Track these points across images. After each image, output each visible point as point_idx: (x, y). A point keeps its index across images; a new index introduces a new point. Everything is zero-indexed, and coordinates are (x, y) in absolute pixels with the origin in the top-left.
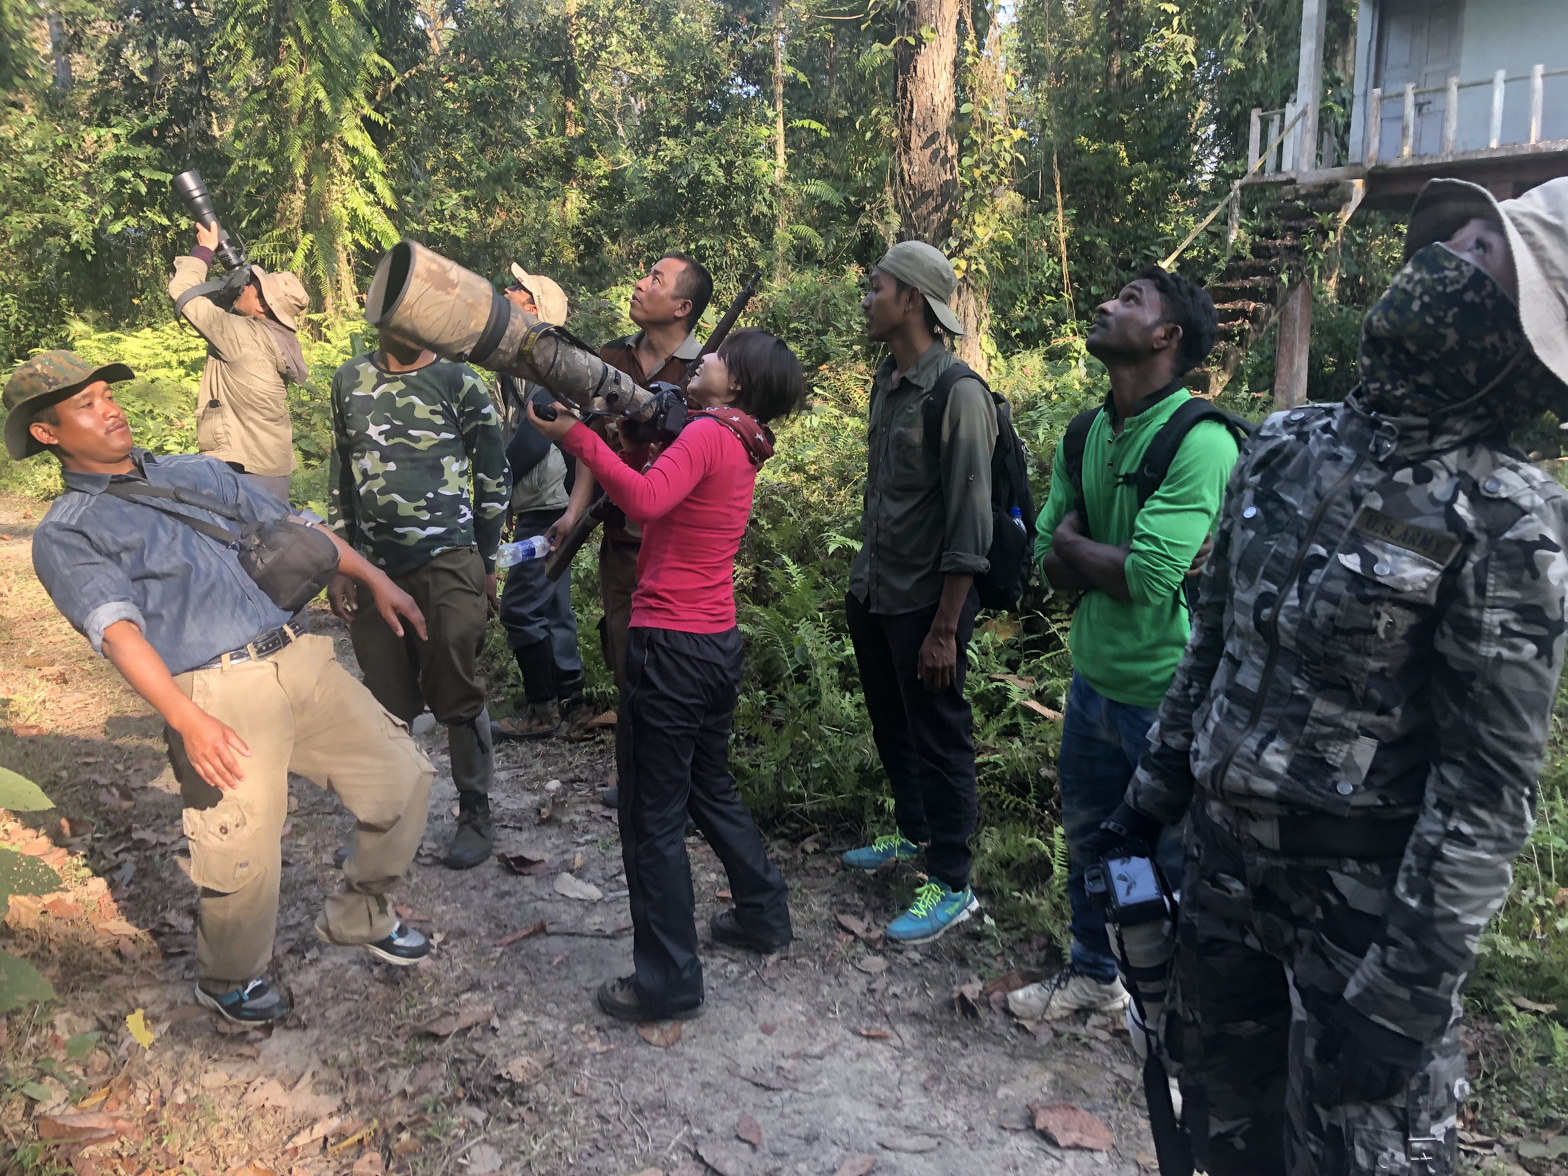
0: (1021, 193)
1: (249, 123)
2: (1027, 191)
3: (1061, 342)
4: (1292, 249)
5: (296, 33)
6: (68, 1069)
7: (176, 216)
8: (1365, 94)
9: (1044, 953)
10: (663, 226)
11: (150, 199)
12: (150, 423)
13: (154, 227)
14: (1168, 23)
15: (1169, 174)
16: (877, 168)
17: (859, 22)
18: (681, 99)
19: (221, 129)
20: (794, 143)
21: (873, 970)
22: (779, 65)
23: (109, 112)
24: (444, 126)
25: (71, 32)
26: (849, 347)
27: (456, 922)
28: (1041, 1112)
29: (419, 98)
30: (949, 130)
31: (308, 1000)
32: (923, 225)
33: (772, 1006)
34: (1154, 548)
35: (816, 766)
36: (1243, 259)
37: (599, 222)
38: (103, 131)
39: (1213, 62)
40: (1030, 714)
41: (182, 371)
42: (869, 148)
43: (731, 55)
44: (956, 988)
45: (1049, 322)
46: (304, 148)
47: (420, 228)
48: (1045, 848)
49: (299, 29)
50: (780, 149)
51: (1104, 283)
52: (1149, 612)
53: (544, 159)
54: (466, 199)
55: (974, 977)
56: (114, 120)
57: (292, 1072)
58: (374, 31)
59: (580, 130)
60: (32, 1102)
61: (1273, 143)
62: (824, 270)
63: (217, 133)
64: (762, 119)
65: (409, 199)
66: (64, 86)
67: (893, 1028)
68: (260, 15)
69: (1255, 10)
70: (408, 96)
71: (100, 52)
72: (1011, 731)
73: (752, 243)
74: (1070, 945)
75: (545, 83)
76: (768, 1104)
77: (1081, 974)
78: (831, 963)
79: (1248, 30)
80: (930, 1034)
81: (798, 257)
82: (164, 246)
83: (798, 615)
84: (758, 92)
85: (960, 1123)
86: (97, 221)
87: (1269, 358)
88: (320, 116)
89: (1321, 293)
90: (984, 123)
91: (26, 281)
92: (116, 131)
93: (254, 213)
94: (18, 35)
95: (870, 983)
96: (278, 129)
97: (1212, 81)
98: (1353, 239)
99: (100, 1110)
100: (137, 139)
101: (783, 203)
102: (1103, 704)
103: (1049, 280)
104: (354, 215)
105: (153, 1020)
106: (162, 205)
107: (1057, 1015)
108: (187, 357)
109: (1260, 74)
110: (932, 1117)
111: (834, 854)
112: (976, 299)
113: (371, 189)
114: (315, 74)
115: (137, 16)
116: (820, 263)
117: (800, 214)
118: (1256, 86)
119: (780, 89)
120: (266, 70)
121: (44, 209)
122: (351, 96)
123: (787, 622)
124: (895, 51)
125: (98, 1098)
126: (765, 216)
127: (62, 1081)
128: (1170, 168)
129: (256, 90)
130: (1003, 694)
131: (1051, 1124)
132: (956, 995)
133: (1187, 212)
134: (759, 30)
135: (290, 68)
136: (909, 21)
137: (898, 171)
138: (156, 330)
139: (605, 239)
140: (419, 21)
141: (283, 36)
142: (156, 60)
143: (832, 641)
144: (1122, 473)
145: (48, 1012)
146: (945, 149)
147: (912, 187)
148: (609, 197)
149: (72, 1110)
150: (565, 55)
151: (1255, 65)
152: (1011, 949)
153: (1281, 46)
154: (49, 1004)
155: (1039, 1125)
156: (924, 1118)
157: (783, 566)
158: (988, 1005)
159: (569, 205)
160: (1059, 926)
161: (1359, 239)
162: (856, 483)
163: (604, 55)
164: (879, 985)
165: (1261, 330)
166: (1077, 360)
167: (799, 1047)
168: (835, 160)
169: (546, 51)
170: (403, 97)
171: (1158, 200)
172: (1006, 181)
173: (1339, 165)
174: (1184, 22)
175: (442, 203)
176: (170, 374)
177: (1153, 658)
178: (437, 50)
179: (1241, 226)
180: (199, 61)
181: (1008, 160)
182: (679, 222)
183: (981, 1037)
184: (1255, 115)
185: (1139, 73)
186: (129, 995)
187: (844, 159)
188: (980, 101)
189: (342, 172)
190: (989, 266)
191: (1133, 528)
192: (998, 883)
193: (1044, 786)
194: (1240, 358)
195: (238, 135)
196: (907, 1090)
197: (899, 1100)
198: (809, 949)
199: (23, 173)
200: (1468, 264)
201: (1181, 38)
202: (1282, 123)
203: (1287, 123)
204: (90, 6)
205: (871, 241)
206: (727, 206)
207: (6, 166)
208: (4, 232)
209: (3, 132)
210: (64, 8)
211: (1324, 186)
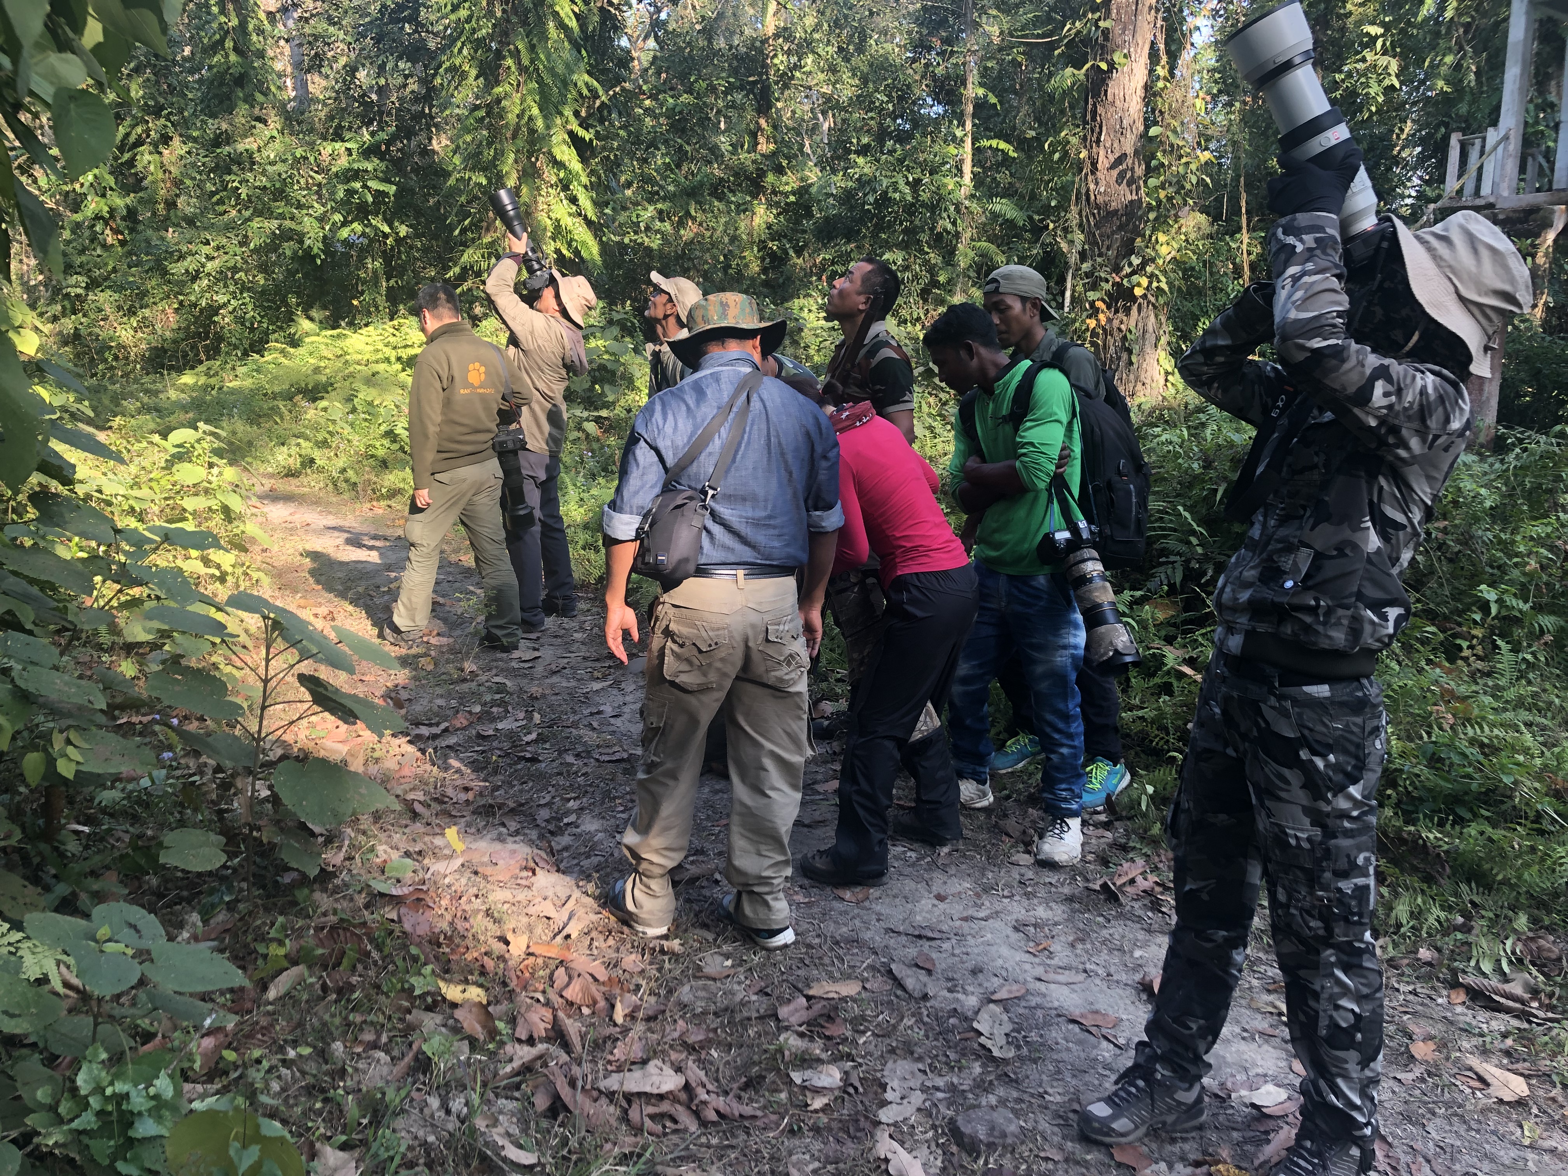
0: (1208, 214)
1: (467, 138)
2: (1213, 212)
5: (516, 55)
7: (397, 223)
10: (849, 242)
11: (374, 209)
13: (376, 234)
14: (1371, 45)
16: (1062, 187)
17: (1052, 46)
18: (872, 118)
19: (440, 144)
20: (980, 161)
22: (970, 86)
23: (343, 128)
24: (643, 143)
25: (312, 53)
29: (621, 115)
30: (1136, 153)
32: (1107, 243)
33: (945, 883)
37: (785, 236)
38: (338, 145)
40: (1181, 675)
41: (399, 366)
42: (1051, 168)
43: (922, 77)
46: (516, 161)
47: (616, 239)
49: (518, 51)
50: (967, 168)
53: (736, 175)
54: (660, 212)
56: (347, 135)
58: (584, 52)
59: (772, 147)
61: (1473, 167)
63: (437, 148)
64: (952, 139)
65: (607, 211)
66: (303, 103)
68: (485, 39)
69: (1465, 32)
70: (611, 113)
71: (338, 72)
73: (934, 257)
75: (739, 101)
78: (996, 858)
79: (1457, 52)
80: (1078, 911)
82: (384, 252)
84: (946, 112)
86: (327, 228)
88: (532, 131)
90: (1171, 146)
91: (262, 282)
92: (348, 145)
93: (467, 222)
94: (261, 54)
96: (493, 144)
97: (1416, 103)
98: (1561, 266)
100: (367, 152)
101: (967, 220)
104: (557, 226)
106: (384, 213)
108: (405, 354)
109: (1467, 97)
112: (1156, 316)
113: (573, 200)
114: (530, 93)
115: (372, 39)
117: (982, 232)
118: (1463, 108)
119: (970, 109)
120: (486, 90)
121: (282, 216)
122: (561, 114)
124: (1086, 75)
126: (948, 233)
129: (476, 108)
130: (1159, 660)
134: (953, 53)
135: (508, 88)
136: (1103, 47)
137: (1083, 191)
138: (375, 328)
139: (791, 253)
140: (624, 42)
141: (504, 58)
142: (387, 81)
146: (1132, 169)
147: (1098, 207)
148: (797, 212)
150: (760, 75)
151: (1462, 88)
153: (1488, 69)
159: (757, 220)
161: (1567, 267)
163: (797, 74)
168: (1021, 179)
169: (743, 70)
170: (605, 113)
172: (1191, 202)
173: (1543, 190)
174: (1388, 43)
175: (638, 216)
176: (389, 369)
178: (639, 69)
180: (425, 81)
181: (1194, 181)
182: (865, 236)
184: (1455, 140)
185: (1337, 94)
187: (1031, 179)
188: (1169, 125)
189: (549, 185)
190: (1169, 283)
195: (456, 150)
198: (976, 846)
199: (264, 182)
201: (1383, 61)
202: (1483, 147)
203: (1488, 148)
204: (331, 29)
205: (1054, 258)
206: (912, 222)
207: (249, 176)
208: (246, 236)
209: (248, 144)
210: (307, 30)
211: (1524, 211)
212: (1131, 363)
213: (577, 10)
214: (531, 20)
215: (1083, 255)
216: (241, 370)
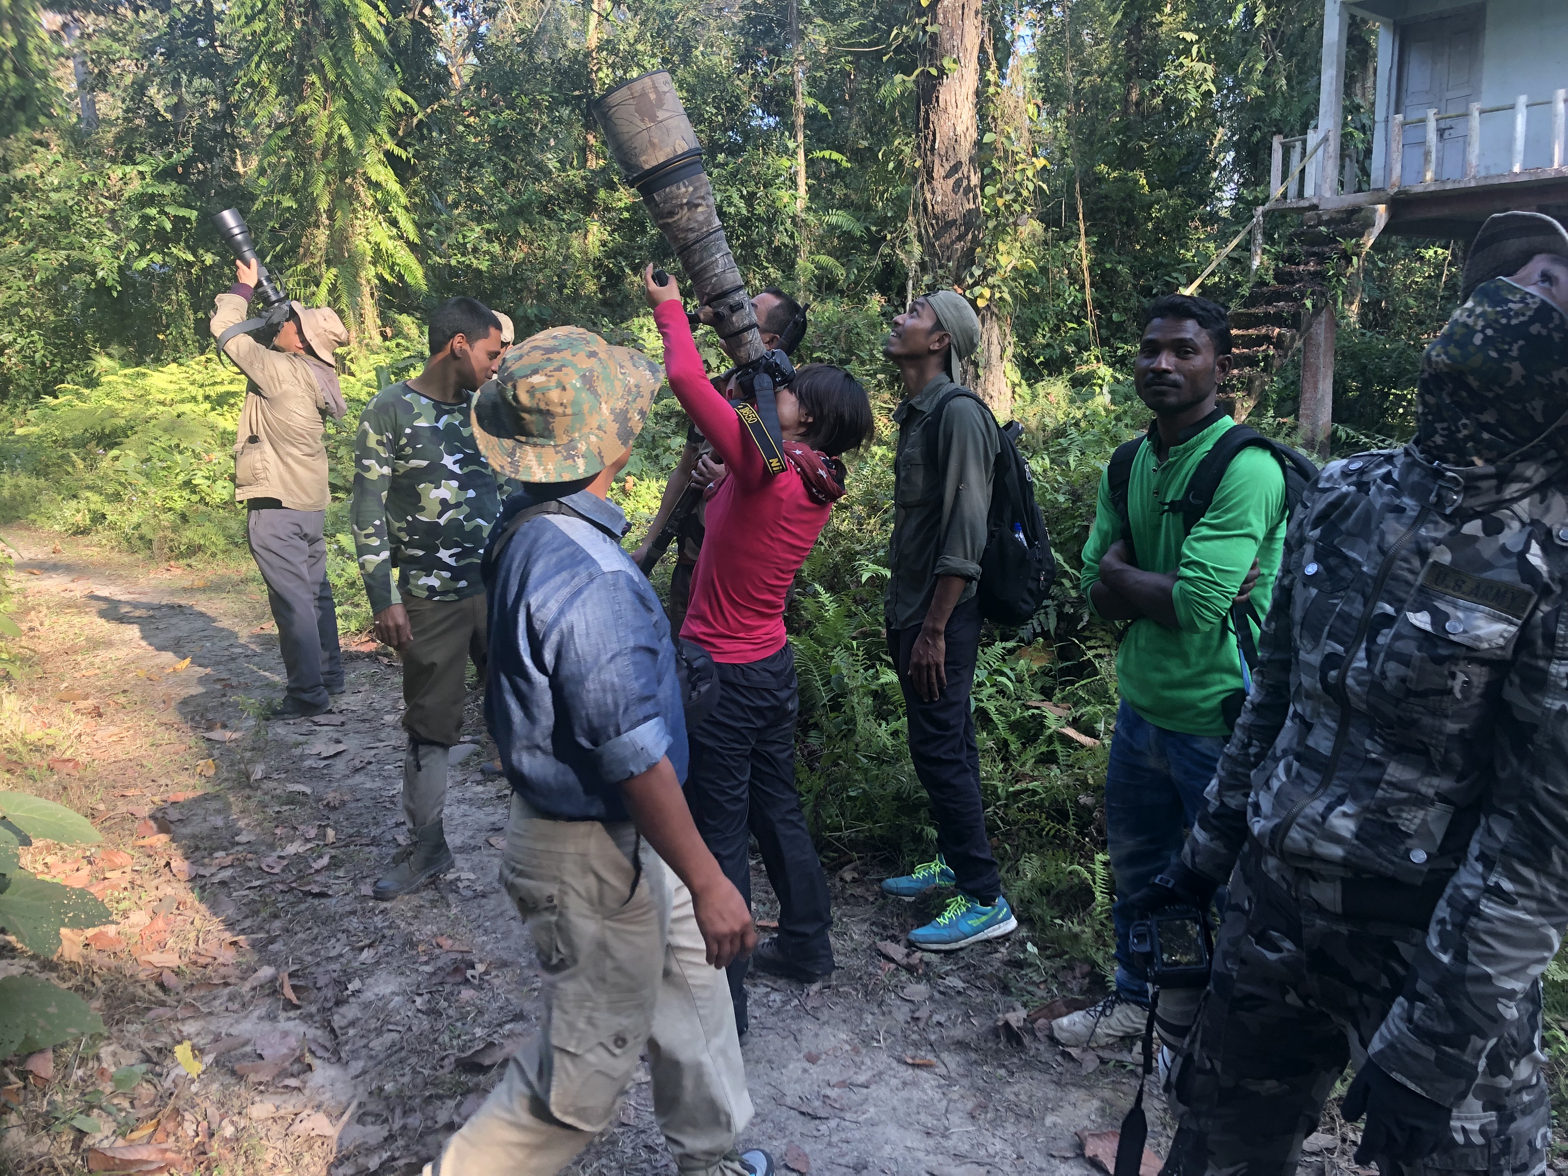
0: (1043, 221)
1: (273, 159)
2: (1049, 219)
3: (1085, 369)
4: (1315, 274)
5: (320, 70)
6: (116, 1101)
7: (201, 251)
8: (1387, 120)
9: (1087, 980)
11: (174, 237)
12: (178, 458)
13: (179, 263)
14: (1187, 52)
15: (1189, 201)
16: (898, 197)
17: (880, 54)
18: (702, 131)
19: (245, 166)
20: (814, 173)
21: (916, 999)
22: (799, 96)
23: (133, 149)
24: (466, 160)
25: (96, 71)
26: (873, 376)
27: (497, 953)
28: (1090, 1139)
29: (441, 132)
30: (971, 160)
31: (351, 1032)
32: (946, 254)
33: (817, 1035)
34: (1202, 575)
35: (852, 794)
36: (1267, 285)
37: (621, 254)
38: (128, 169)
39: (1231, 90)
40: (1067, 741)
41: (208, 406)
42: (887, 179)
43: (751, 88)
44: (1000, 1016)
45: (1071, 349)
46: (328, 183)
47: (442, 261)
48: (1088, 876)
49: (323, 66)
50: (802, 180)
51: (1125, 310)
52: (1197, 638)
53: (566, 192)
54: (488, 232)
55: (1018, 1005)
56: (139, 157)
57: (340, 1103)
58: (397, 67)
59: (601, 163)
60: (81, 1134)
61: (1295, 170)
62: (846, 300)
63: (241, 170)
64: (784, 151)
65: (431, 232)
66: (89, 124)
67: (937, 1057)
68: (285, 53)
69: (1273, 38)
70: (430, 131)
71: (125, 91)
72: (1048, 759)
73: (774, 273)
74: (1114, 973)
75: (565, 117)
76: (815, 1133)
77: (1127, 1001)
78: (874, 992)
79: (1266, 58)
80: (976, 1062)
81: (819, 286)
82: (189, 282)
83: (832, 643)
84: (777, 123)
85: (1008, 1152)
86: (122, 257)
87: (1293, 383)
88: (344, 152)
89: (1343, 318)
90: (1006, 151)
91: (52, 318)
92: (141, 168)
93: (278, 249)
94: (43, 75)
95: (913, 1012)
96: (302, 164)
97: (1230, 108)
98: (1374, 263)
99: (149, 1143)
100: (162, 176)
101: (805, 233)
102: (1152, 731)
103: (1070, 308)
104: (377, 250)
105: (198, 1052)
106: (186, 241)
107: (1103, 1041)
108: (212, 392)
109: (1280, 101)
110: (980, 1145)
111: (872, 882)
112: (1000, 327)
113: (394, 223)
114: (338, 110)
115: (161, 54)
116: (842, 292)
117: (820, 245)
118: (1276, 113)
119: (801, 120)
120: (290, 108)
121: (71, 247)
122: (374, 132)
123: (821, 650)
124: (916, 81)
125: (145, 1131)
126: (786, 246)
127: (110, 1114)
128: (1190, 194)
129: (280, 126)
130: (1039, 721)
131: (1100, 1152)
132: (1000, 1023)
133: (1209, 238)
134: (780, 62)
135: (314, 105)
136: (931, 52)
137: (921, 201)
138: (181, 365)
139: (627, 270)
140: (441, 57)
141: (307, 73)
142: (181, 99)
143: (866, 670)
144: (1168, 500)
145: (94, 1045)
146: (968, 178)
147: (936, 217)
148: (631, 229)
149: (120, 1142)
150: (585, 88)
151: (1275, 92)
152: (1054, 976)
153: (1300, 73)
154: (96, 1037)
155: (1089, 1153)
156: (972, 1146)
157: (816, 594)
158: (1032, 1032)
159: (590, 238)
160: (1101, 953)
161: (1381, 264)
162: (886, 512)
164: (923, 1013)
165: (1286, 356)
166: (1101, 386)
167: (845, 1076)
168: (856, 190)
169: (567, 85)
170: (425, 131)
171: (1178, 227)
172: (1029, 209)
173: (1360, 190)
174: (1203, 50)
175: (464, 237)
176: (196, 409)
177: (1203, 685)
178: (458, 85)
179: (1264, 251)
180: (224, 98)
181: (1031, 188)
183: (1027, 1065)
184: (1277, 142)
185: (1158, 100)
186: (174, 1027)
187: (866, 189)
188: (1003, 131)
189: (364, 206)
190: (1011, 292)
191: (1179, 555)
192: (1038, 911)
193: (1084, 815)
194: (1265, 383)
195: (262, 172)
196: (954, 1118)
197: (947, 1129)
198: (851, 978)
199: (48, 211)
200: (1533, 296)
201: (1199, 66)
202: (1304, 149)
203: (1309, 150)
204: (116, 46)
205: (893, 270)
206: (748, 236)
207: (32, 204)
208: (30, 270)
209: (30, 170)
210: (88, 47)
211: (1346, 211)
212: (978, 376)
213: (384, 21)
214: (334, 33)
215: (923, 266)
216: (32, 414)
